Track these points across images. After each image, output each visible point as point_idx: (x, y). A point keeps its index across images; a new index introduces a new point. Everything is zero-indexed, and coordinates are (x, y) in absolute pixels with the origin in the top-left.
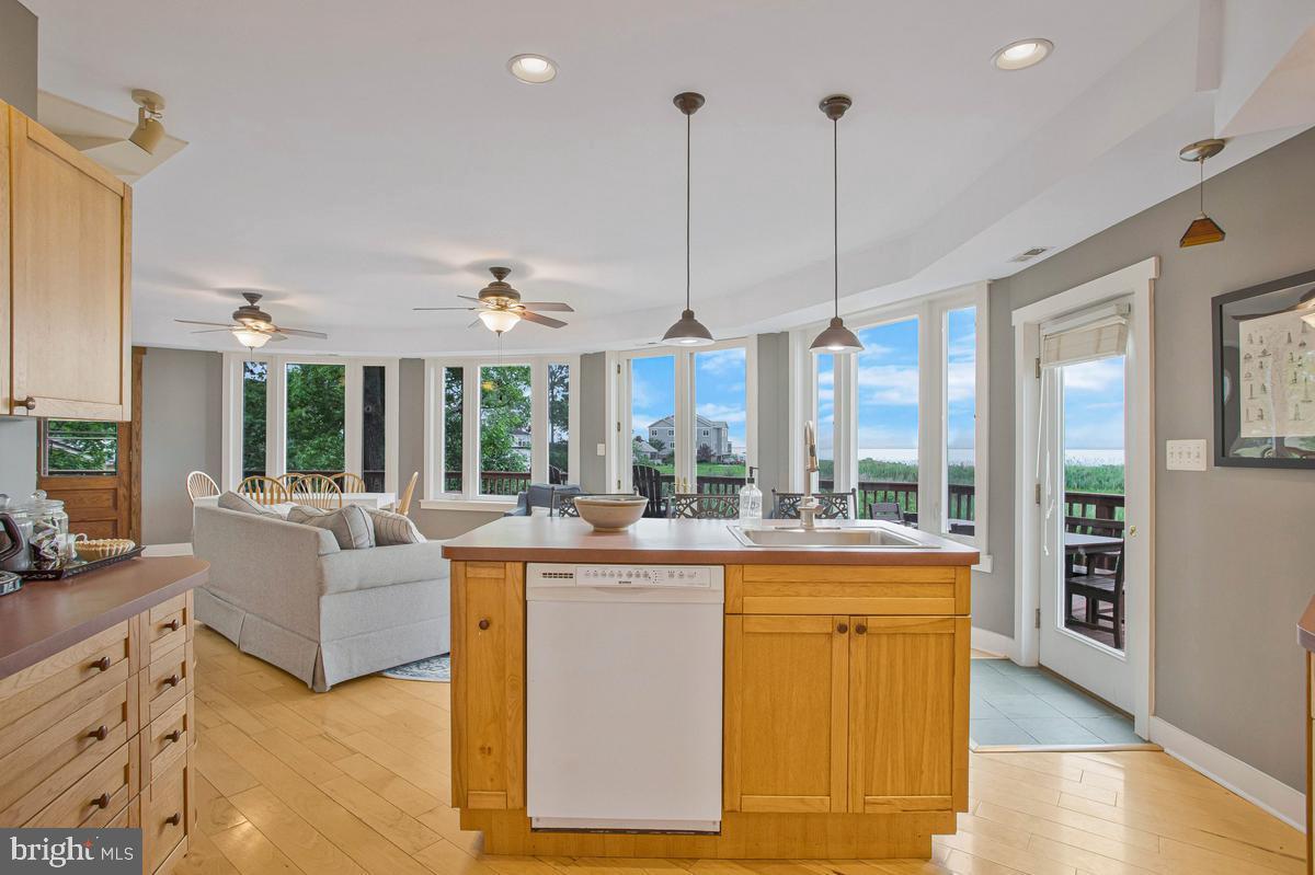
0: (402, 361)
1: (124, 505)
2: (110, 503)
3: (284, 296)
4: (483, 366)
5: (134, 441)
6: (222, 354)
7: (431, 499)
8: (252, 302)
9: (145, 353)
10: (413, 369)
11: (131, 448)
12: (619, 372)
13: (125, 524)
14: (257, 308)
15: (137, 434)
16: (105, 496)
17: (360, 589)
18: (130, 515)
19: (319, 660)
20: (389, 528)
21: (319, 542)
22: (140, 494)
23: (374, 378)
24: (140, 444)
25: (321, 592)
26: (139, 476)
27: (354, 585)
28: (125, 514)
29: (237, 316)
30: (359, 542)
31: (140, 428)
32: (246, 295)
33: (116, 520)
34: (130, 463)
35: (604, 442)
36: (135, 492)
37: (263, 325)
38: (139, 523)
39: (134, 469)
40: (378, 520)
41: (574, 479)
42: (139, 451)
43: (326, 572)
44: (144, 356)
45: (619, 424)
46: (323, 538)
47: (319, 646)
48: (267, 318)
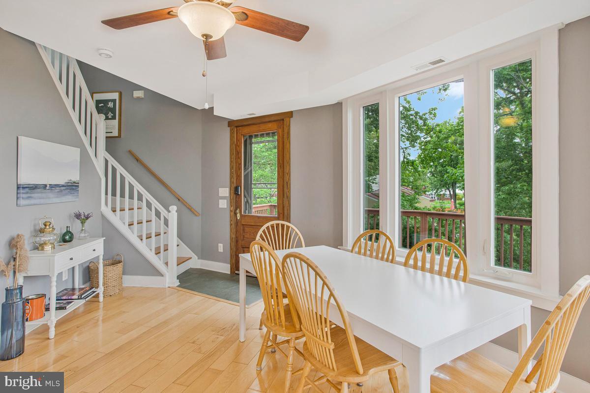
6: (341, 103)
9: (292, 116)
44: (291, 119)
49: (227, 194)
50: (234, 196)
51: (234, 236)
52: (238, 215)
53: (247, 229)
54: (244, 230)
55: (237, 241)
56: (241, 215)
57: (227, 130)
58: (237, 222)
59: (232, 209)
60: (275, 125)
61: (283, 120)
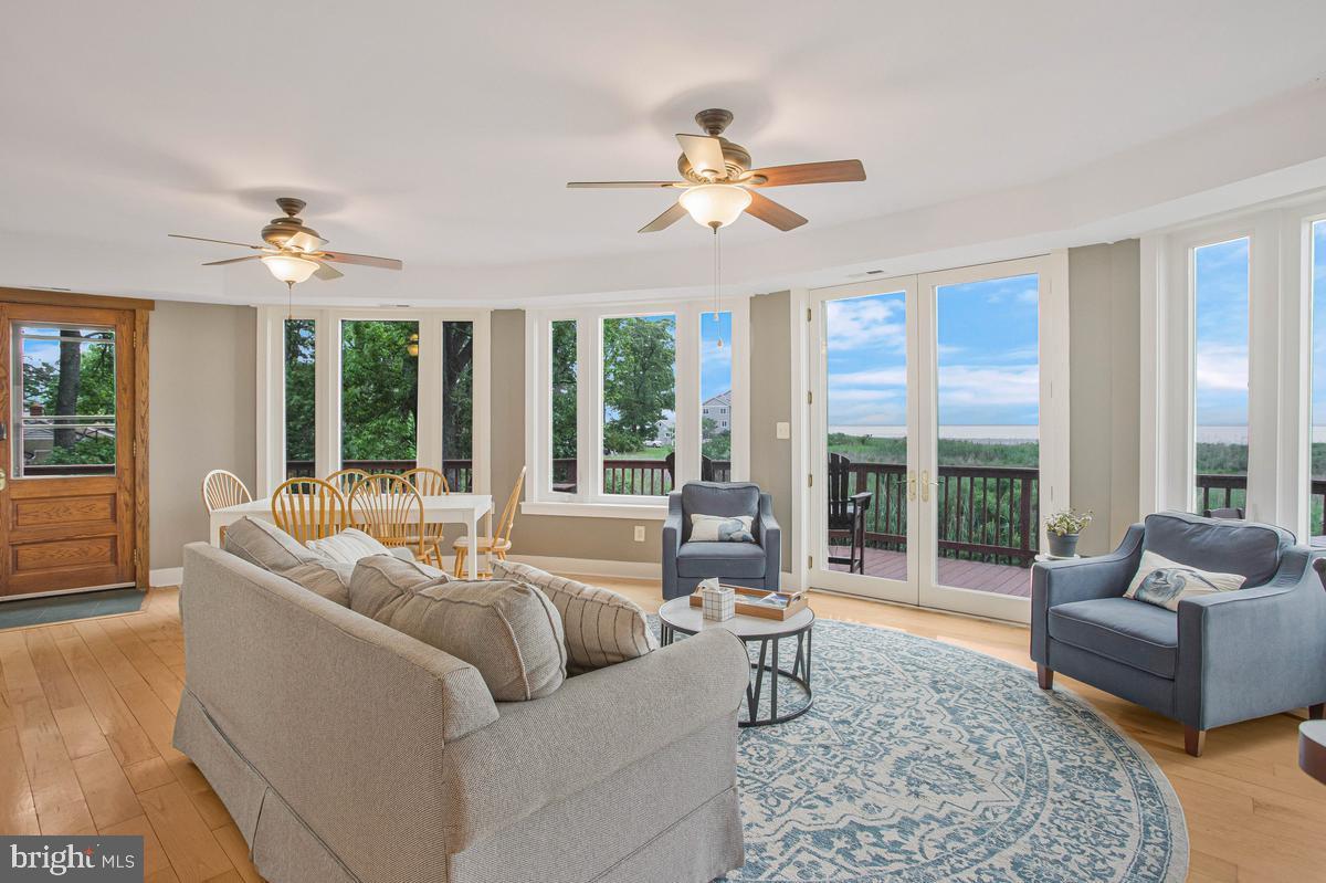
0: (495, 314)
1: (124, 515)
2: (107, 513)
4: (606, 317)
5: (139, 429)
6: (256, 309)
7: (536, 501)
8: (290, 212)
9: (153, 309)
10: (510, 322)
11: (134, 438)
12: (810, 319)
13: (128, 543)
14: (299, 222)
15: (143, 418)
16: (100, 505)
18: (134, 527)
22: (147, 500)
23: (457, 338)
24: (146, 432)
26: (145, 475)
28: (128, 527)
29: (269, 233)
31: (147, 412)
32: (280, 202)
33: (116, 536)
34: (134, 459)
35: (788, 419)
36: (140, 498)
38: (146, 540)
39: (139, 467)
41: (740, 474)
42: (145, 442)
44: (151, 312)
45: (810, 394)
46: (455, 685)
52: (3, 482)
56: (10, 482)
60: (111, 318)
61: (134, 311)
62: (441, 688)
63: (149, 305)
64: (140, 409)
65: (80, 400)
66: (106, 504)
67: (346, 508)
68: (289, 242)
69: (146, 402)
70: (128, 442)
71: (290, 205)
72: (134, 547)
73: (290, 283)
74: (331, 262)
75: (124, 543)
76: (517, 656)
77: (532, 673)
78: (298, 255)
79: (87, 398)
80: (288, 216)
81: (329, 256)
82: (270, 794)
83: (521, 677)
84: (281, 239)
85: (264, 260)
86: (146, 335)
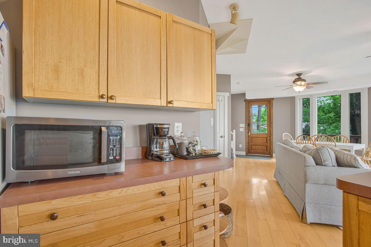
1: (269, 142)
2: (266, 141)
3: (310, 72)
6: (295, 97)
8: (299, 77)
9: (273, 100)
11: (270, 126)
13: (269, 147)
14: (301, 78)
15: (272, 122)
17: (326, 184)
18: (270, 144)
19: (304, 208)
20: (345, 159)
21: (305, 161)
24: (272, 125)
25: (306, 182)
26: (272, 134)
27: (322, 182)
28: (269, 144)
29: (294, 82)
30: (326, 163)
32: (297, 74)
33: (267, 146)
34: (270, 130)
36: (271, 139)
37: (303, 83)
38: (272, 147)
39: (271, 132)
40: (339, 155)
42: (272, 127)
43: (308, 174)
46: (307, 159)
47: (305, 204)
48: (304, 80)
49: (244, 126)
50: (247, 127)
51: (247, 141)
52: (249, 134)
53: (253, 139)
54: (252, 139)
55: (249, 143)
56: (251, 134)
57: (244, 103)
58: (249, 136)
59: (247, 131)
60: (266, 102)
61: (270, 101)
62: (304, 157)
63: (273, 99)
64: (271, 120)
65: (261, 120)
66: (265, 139)
67: (314, 143)
68: (299, 83)
69: (272, 119)
70: (269, 127)
71: (299, 75)
72: (270, 148)
73: (299, 92)
74: (308, 86)
75: (268, 147)
76: (321, 157)
77: (324, 161)
78: (301, 85)
79: (263, 119)
80: (298, 77)
81: (308, 84)
82: (286, 182)
83: (322, 161)
84: (296, 83)
85: (293, 88)
86: (272, 105)
